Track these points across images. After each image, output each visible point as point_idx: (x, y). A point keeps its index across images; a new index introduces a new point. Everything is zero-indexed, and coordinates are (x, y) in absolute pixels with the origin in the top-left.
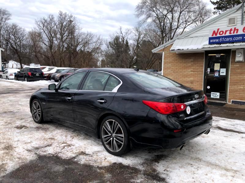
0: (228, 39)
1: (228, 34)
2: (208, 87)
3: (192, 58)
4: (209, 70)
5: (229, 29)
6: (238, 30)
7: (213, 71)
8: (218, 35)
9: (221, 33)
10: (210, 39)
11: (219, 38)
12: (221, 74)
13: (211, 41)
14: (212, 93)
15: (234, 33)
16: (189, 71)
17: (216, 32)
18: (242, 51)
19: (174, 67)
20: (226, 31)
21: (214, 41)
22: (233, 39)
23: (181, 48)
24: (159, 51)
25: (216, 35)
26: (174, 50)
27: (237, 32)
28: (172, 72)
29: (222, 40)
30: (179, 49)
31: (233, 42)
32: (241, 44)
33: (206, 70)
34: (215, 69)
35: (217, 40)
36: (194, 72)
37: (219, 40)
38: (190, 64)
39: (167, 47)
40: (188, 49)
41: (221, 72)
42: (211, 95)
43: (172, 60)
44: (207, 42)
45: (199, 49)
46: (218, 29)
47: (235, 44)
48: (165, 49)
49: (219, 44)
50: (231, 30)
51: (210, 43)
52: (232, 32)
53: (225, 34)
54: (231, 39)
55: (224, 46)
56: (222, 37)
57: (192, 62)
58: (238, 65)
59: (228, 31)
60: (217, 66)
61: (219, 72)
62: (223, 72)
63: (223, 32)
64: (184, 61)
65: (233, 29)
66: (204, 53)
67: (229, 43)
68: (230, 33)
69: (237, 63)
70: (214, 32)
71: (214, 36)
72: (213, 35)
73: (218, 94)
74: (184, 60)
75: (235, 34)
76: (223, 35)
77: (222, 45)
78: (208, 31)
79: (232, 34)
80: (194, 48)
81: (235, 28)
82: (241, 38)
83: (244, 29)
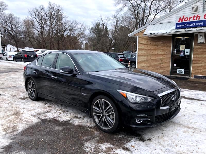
0: (191, 25)
1: (191, 20)
2: (175, 65)
3: (162, 41)
4: (176, 50)
5: (193, 16)
6: (200, 17)
7: (179, 51)
8: (184, 21)
9: (186, 19)
10: (177, 24)
11: (184, 23)
12: (186, 54)
13: (178, 26)
14: (178, 69)
15: (196, 19)
16: (159, 51)
17: (182, 18)
18: (203, 34)
19: (146, 49)
20: (190, 18)
21: (180, 26)
22: (195, 24)
23: (152, 32)
24: (134, 35)
25: (182, 21)
26: (147, 34)
28: (145, 52)
29: (187, 25)
30: (151, 34)
31: (195, 27)
32: (203, 28)
33: (173, 50)
35: (183, 26)
36: (164, 53)
37: (184, 25)
38: (159, 46)
39: (141, 32)
40: (158, 33)
41: (185, 52)
42: (178, 71)
43: (145, 43)
44: (174, 27)
45: (167, 33)
46: (184, 16)
47: (197, 29)
48: (140, 33)
49: (184, 29)
50: (194, 17)
51: (177, 28)
53: (189, 20)
55: (189, 31)
56: (187, 23)
60: (182, 47)
61: (184, 52)
62: (187, 52)
63: (187, 18)
64: (155, 44)
65: (196, 16)
66: (172, 36)
67: (193, 28)
68: (193, 19)
69: (199, 45)
70: (180, 18)
71: (180, 22)
72: (179, 21)
73: (183, 70)
74: (155, 42)
75: (198, 20)
77: (187, 30)
78: (176, 18)
79: (195, 20)
80: (163, 33)
81: (198, 15)
82: (202, 23)
83: (205, 16)
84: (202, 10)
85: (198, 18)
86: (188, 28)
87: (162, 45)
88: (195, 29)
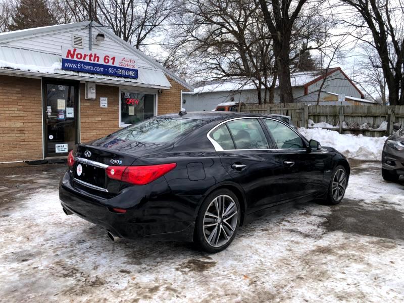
0: (88, 68)
1: (87, 60)
2: (51, 137)
4: (49, 109)
5: (89, 54)
6: (98, 58)
7: (55, 112)
8: (75, 59)
9: (79, 56)
10: (64, 61)
11: (76, 62)
13: (66, 65)
14: (56, 145)
15: (94, 60)
16: (13, 109)
17: (72, 53)
18: (94, 86)
20: (85, 56)
21: (71, 66)
22: (93, 68)
23: (15, 66)
25: (72, 57)
27: (98, 61)
29: (81, 66)
30: (8, 68)
31: (93, 73)
32: (103, 77)
33: (45, 109)
34: (59, 108)
35: (75, 66)
36: (25, 113)
37: (77, 66)
40: (29, 70)
41: (67, 113)
42: (56, 149)
44: (59, 65)
45: (49, 73)
46: (75, 50)
47: (96, 76)
49: (76, 72)
50: (91, 56)
51: (64, 68)
52: (92, 58)
53: (84, 59)
54: (92, 67)
56: (81, 62)
58: (89, 104)
59: (87, 55)
60: (61, 104)
61: (65, 112)
63: (81, 55)
65: (93, 55)
68: (90, 60)
69: (88, 101)
70: (69, 52)
71: (70, 58)
72: (68, 56)
73: (66, 146)
75: (96, 62)
76: (82, 60)
77: (80, 74)
79: (92, 62)
80: (41, 71)
81: (95, 55)
82: (102, 69)
83: (105, 59)
84: (88, 46)
85: (96, 59)
86: (82, 72)
87: (20, 95)
88: (93, 76)
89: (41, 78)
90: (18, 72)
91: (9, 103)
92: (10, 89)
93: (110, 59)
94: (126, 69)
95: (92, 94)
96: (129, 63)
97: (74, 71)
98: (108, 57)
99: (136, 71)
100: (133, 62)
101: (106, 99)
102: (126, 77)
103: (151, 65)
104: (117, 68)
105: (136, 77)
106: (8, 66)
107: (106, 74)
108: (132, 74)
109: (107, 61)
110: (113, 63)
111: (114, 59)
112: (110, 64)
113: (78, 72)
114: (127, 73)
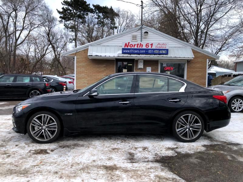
0: (136, 51)
1: (136, 47)
6: (142, 45)
8: (129, 47)
9: (131, 46)
10: (123, 49)
11: (129, 49)
13: (124, 51)
15: (140, 47)
16: (102, 75)
17: (127, 45)
18: (143, 60)
19: (87, 72)
20: (135, 45)
21: (126, 51)
22: (139, 51)
23: (99, 54)
24: (70, 55)
25: (127, 47)
26: (92, 56)
27: (142, 47)
29: (132, 51)
30: (97, 56)
31: (139, 54)
32: (145, 55)
35: (129, 51)
37: (130, 51)
38: (102, 69)
39: (79, 52)
40: (105, 56)
43: (85, 65)
44: (120, 52)
45: (115, 56)
46: (129, 43)
47: (141, 55)
48: (78, 54)
49: (129, 54)
50: (138, 45)
51: (123, 53)
52: (139, 46)
53: (134, 47)
54: (138, 51)
55: (134, 56)
56: (132, 49)
57: (105, 67)
64: (97, 67)
65: (139, 44)
67: (137, 54)
68: (137, 47)
69: (139, 70)
70: (126, 44)
71: (126, 47)
72: (125, 47)
75: (141, 48)
76: (133, 48)
77: (132, 55)
78: (121, 43)
79: (139, 48)
80: (111, 56)
81: (141, 44)
82: (144, 51)
83: (146, 45)
84: (140, 39)
85: (141, 46)
86: (132, 54)
88: (139, 56)
89: (115, 59)
90: (101, 57)
91: (100, 72)
92: (100, 65)
93: (149, 45)
94: (160, 50)
95: (141, 66)
96: (162, 46)
97: (128, 54)
98: (149, 44)
99: (167, 50)
100: (165, 45)
101: (150, 68)
102: (160, 54)
103: (182, 45)
104: (154, 50)
105: (167, 54)
106: (97, 55)
107: (147, 53)
108: (164, 52)
109: (147, 46)
110: (152, 47)
111: (152, 45)
112: (150, 47)
113: (131, 54)
114: (161, 52)
